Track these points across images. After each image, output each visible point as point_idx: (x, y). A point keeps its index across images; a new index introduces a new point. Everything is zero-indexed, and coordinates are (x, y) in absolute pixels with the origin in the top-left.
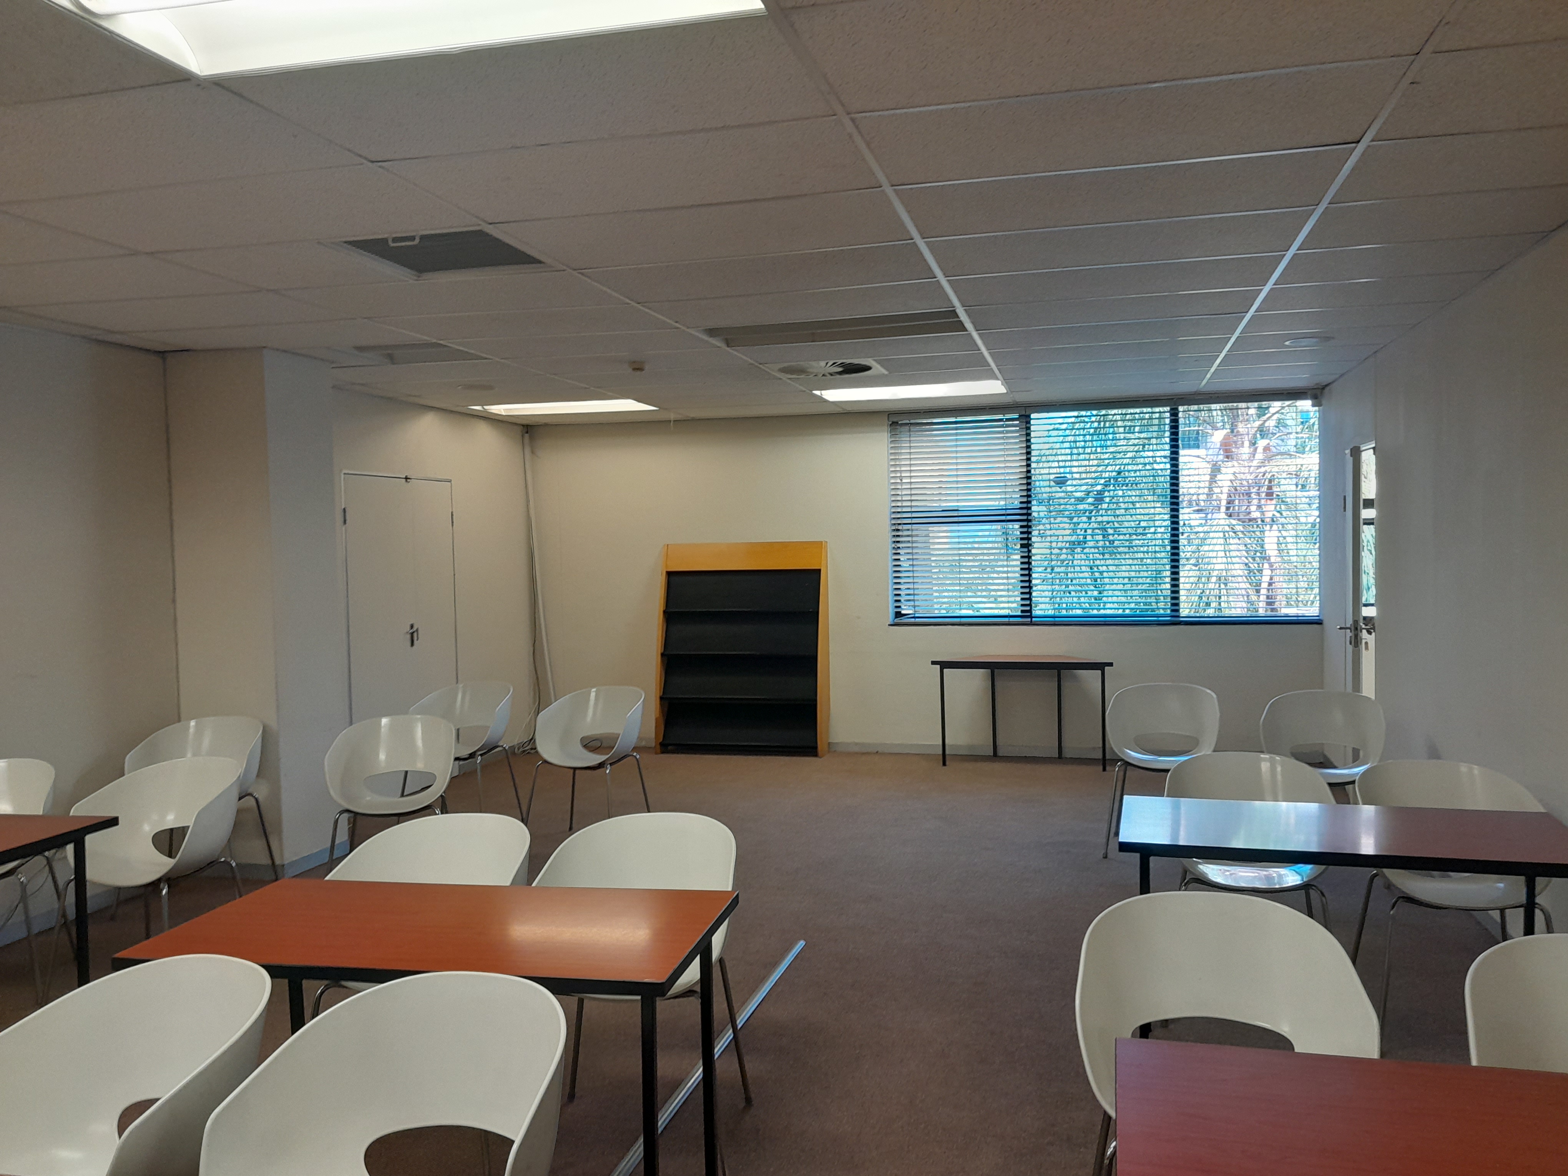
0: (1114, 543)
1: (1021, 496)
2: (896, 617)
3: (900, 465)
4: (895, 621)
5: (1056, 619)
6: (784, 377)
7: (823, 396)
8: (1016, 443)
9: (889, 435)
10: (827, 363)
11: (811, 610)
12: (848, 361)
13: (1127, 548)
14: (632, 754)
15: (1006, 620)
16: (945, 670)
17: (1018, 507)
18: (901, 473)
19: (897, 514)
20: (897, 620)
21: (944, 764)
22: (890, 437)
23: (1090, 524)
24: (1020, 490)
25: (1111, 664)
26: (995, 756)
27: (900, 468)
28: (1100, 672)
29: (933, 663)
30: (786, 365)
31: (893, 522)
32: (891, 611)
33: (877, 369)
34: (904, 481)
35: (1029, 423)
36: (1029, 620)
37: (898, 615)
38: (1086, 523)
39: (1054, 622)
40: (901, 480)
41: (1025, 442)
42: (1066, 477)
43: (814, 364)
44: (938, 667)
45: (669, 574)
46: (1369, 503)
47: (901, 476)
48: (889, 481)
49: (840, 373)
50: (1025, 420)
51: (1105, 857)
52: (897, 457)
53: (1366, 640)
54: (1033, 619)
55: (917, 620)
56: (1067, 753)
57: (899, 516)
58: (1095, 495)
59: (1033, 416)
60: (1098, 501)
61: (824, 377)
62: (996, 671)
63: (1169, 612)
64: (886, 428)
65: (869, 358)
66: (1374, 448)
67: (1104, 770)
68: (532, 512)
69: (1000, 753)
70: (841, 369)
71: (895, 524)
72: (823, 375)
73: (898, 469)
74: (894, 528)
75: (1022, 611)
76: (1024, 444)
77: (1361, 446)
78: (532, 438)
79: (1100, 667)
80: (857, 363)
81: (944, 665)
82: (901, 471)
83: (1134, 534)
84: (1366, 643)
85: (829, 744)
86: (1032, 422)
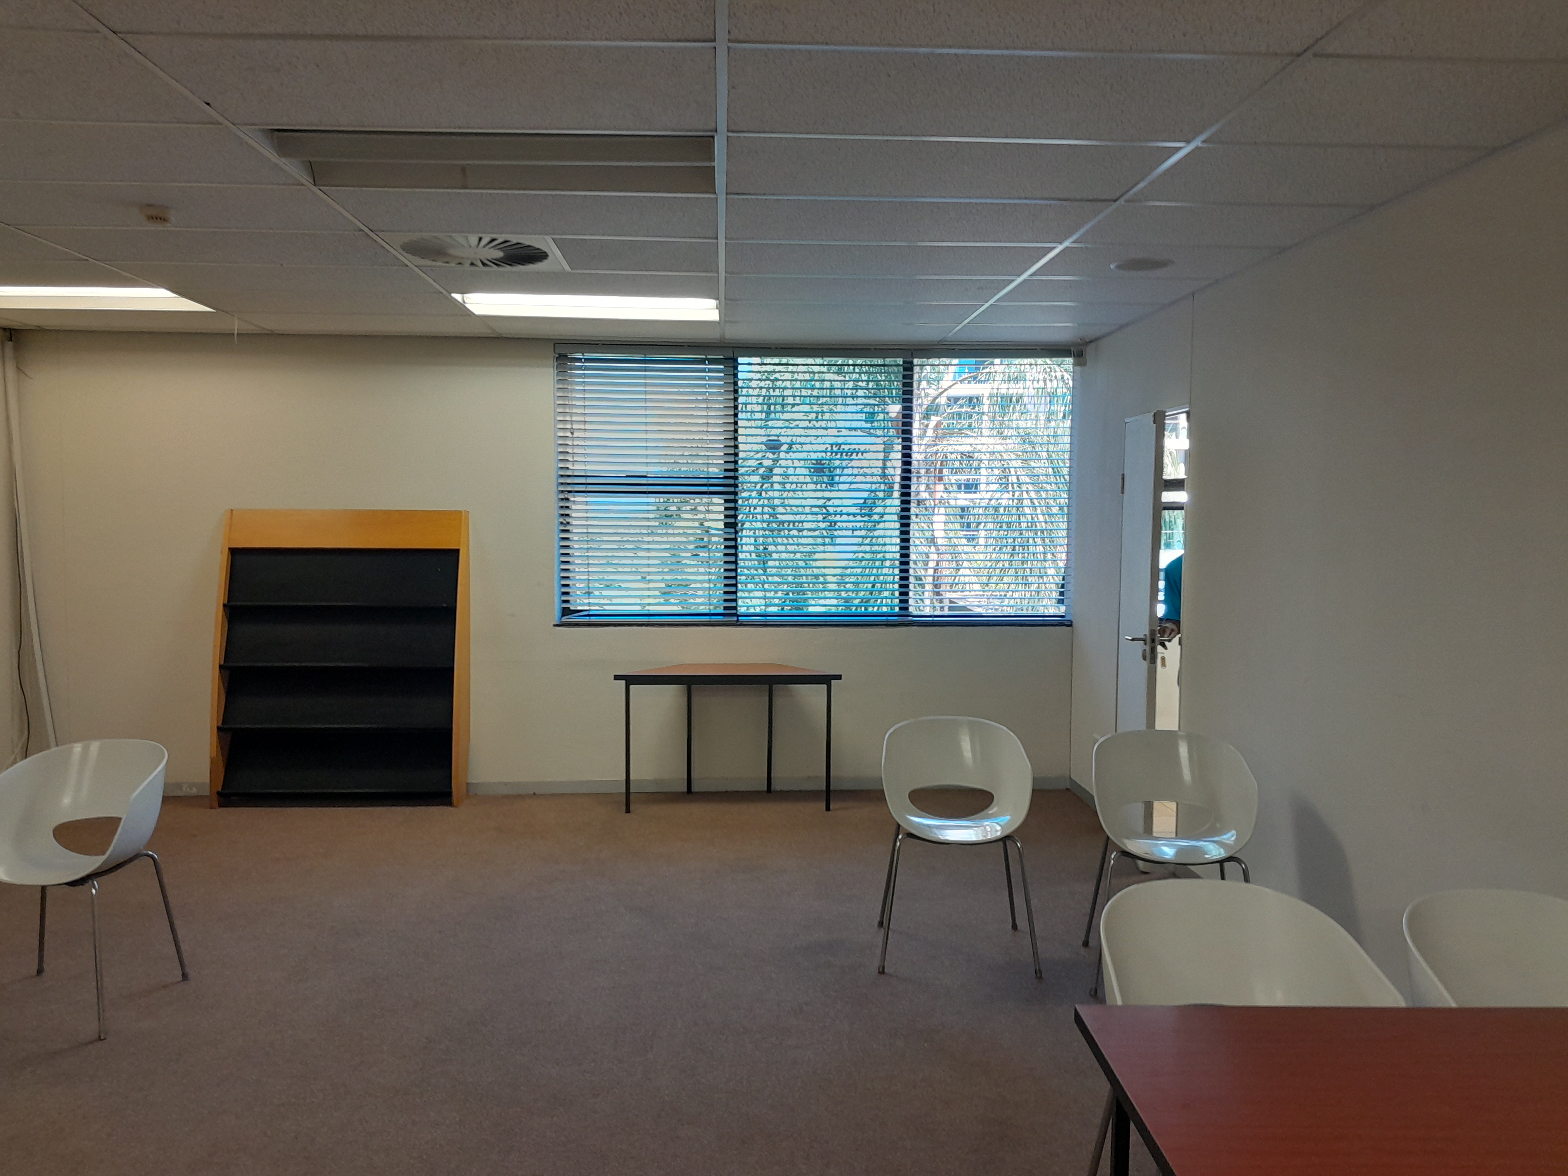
0: (835, 524)
1: (725, 462)
2: (563, 615)
3: (571, 414)
4: (563, 620)
5: (768, 618)
6: (411, 261)
7: (467, 306)
8: (720, 394)
9: (556, 372)
10: (480, 239)
11: (445, 605)
12: (514, 239)
13: (851, 531)
14: (145, 852)
15: (707, 618)
16: (632, 687)
17: (722, 476)
18: (572, 424)
19: (567, 478)
20: (565, 619)
21: (628, 811)
22: (557, 375)
23: (759, 501)
24: (725, 454)
25: (839, 677)
26: (690, 793)
27: (571, 417)
28: (825, 686)
29: (617, 678)
30: (415, 236)
31: (561, 488)
32: (557, 607)
33: (557, 259)
34: (576, 435)
35: (736, 368)
36: (735, 619)
37: (566, 612)
38: (756, 498)
39: (765, 622)
40: (572, 433)
41: (732, 393)
42: (779, 441)
43: (459, 238)
44: (623, 682)
45: (235, 553)
46: (1176, 485)
47: (572, 428)
48: (555, 434)
49: (497, 263)
50: (732, 365)
51: (882, 971)
52: (567, 403)
53: (1162, 655)
54: (740, 618)
55: (593, 619)
56: (776, 786)
57: (569, 480)
58: (813, 464)
59: (741, 360)
60: (817, 473)
61: (473, 268)
62: (693, 687)
63: (897, 609)
64: (552, 362)
65: (546, 234)
66: (1188, 413)
67: (828, 809)
68: (17, 458)
69: (695, 788)
70: (500, 254)
71: (562, 492)
72: (472, 264)
73: (568, 418)
74: (563, 497)
75: (725, 608)
76: (730, 395)
77: (1167, 410)
78: (17, 349)
79: (826, 680)
80: (527, 243)
81: (631, 680)
82: (572, 422)
83: (858, 514)
84: (1163, 659)
85: (468, 784)
86: (740, 368)
